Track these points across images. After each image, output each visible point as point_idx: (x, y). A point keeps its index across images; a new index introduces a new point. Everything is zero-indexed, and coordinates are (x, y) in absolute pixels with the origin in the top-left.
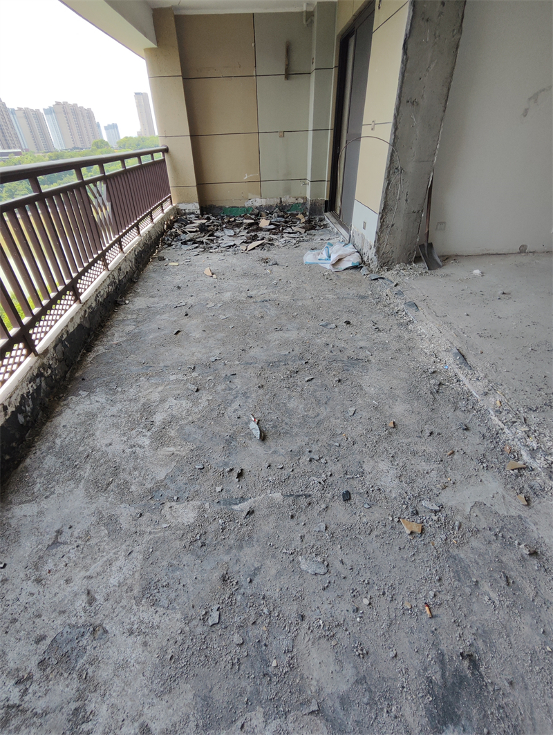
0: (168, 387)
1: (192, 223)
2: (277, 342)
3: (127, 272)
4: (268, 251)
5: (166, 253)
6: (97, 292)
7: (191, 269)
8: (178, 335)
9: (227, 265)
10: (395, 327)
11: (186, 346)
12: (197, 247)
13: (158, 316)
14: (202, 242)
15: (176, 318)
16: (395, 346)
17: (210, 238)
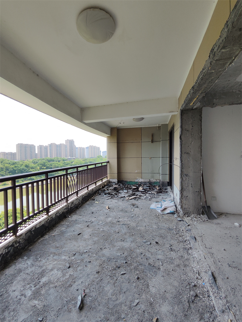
1: (112, 186)
2: (118, 247)
3: (76, 204)
4: (137, 201)
5: (97, 197)
6: (58, 212)
7: (102, 205)
8: (79, 236)
9: (117, 205)
10: (182, 250)
11: (79, 242)
12: (109, 196)
13: (77, 225)
14: (112, 194)
15: (83, 227)
16: (177, 262)
17: (116, 193)
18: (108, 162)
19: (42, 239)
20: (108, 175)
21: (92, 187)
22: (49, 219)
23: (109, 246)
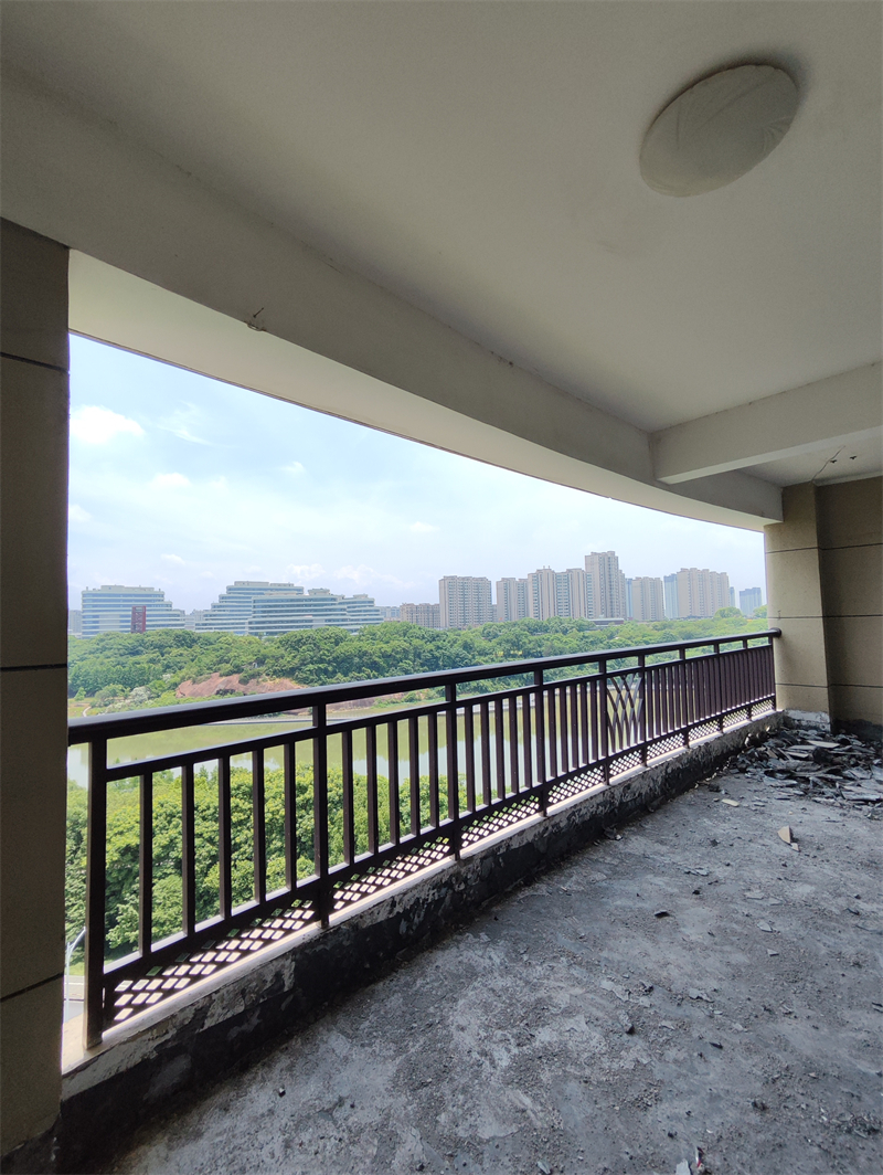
0: (590, 996)
1: (804, 742)
3: (640, 794)
5: (730, 782)
6: (575, 808)
7: (760, 819)
8: (660, 921)
9: (838, 833)
11: (661, 945)
12: (792, 786)
13: (649, 877)
14: (807, 780)
15: (676, 890)
17: (830, 776)
18: (778, 634)
19: (528, 892)
20: (779, 692)
21: (704, 736)
22: (547, 828)
23: (810, 1013)
